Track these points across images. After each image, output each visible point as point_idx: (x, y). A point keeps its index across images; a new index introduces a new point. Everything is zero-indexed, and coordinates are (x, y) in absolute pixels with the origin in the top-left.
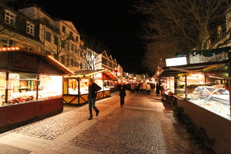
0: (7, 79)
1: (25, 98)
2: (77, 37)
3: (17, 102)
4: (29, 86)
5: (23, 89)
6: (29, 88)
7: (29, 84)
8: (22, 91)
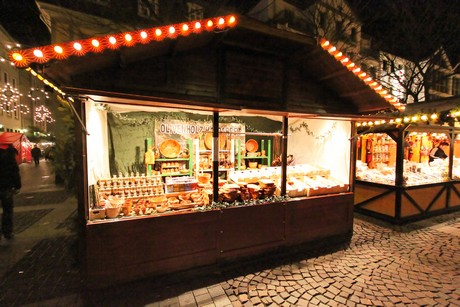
0: (216, 134)
1: (257, 188)
2: (354, 30)
3: (240, 199)
4: (263, 152)
5: (252, 160)
6: (263, 156)
7: (263, 147)
8: (251, 164)
